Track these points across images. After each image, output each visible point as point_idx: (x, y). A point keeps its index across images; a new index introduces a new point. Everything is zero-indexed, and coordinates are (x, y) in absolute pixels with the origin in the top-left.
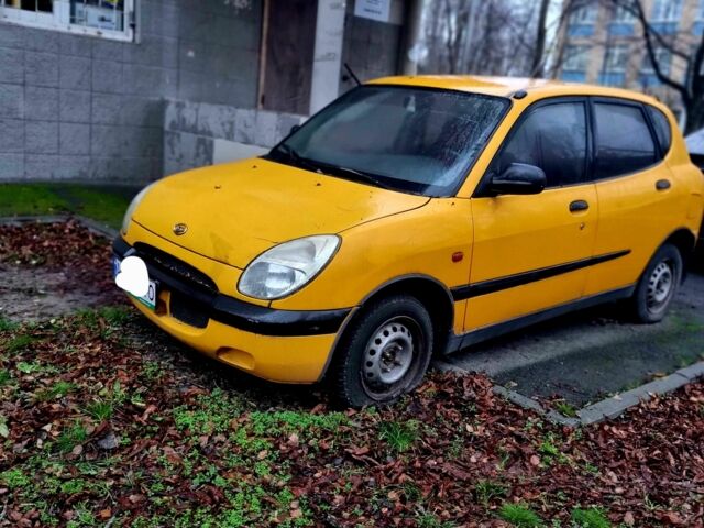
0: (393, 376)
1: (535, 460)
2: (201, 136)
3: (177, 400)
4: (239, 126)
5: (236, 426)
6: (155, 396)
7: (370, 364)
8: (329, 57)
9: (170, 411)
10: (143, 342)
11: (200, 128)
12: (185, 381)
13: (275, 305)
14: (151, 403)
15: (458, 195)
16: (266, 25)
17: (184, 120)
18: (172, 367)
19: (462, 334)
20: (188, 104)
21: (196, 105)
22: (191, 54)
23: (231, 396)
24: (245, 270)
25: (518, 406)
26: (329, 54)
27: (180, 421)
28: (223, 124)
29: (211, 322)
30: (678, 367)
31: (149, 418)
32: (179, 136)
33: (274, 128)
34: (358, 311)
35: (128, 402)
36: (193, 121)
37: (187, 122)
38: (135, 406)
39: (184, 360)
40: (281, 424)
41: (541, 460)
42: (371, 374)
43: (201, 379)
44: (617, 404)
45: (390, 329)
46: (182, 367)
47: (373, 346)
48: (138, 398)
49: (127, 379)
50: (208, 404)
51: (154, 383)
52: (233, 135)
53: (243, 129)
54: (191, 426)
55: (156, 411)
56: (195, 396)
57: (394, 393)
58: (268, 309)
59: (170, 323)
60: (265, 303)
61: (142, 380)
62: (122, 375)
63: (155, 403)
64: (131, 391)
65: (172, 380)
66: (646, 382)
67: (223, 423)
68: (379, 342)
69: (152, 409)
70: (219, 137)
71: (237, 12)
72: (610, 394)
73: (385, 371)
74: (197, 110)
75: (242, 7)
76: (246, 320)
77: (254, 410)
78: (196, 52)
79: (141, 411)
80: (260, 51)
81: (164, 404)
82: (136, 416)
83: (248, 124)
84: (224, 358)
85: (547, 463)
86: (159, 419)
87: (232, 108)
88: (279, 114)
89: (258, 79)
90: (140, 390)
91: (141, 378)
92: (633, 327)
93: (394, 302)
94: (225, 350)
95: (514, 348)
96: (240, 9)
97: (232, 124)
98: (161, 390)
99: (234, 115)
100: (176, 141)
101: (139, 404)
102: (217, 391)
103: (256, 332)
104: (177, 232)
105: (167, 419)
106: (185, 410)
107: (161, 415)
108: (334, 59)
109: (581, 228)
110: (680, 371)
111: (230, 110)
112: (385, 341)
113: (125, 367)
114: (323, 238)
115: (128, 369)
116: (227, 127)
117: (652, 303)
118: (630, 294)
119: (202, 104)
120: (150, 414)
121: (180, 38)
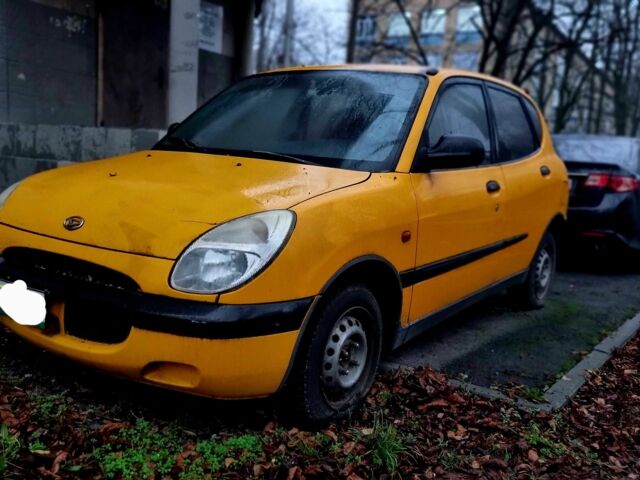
0: (350, 379)
1: (533, 455)
2: (41, 160)
3: (94, 440)
4: (86, 145)
5: (182, 463)
6: (60, 439)
7: (329, 366)
8: (186, 67)
9: (89, 456)
10: (22, 375)
11: (39, 151)
12: (92, 416)
13: (223, 299)
14: (58, 448)
15: (397, 170)
16: (101, 50)
17: (19, 143)
18: (70, 400)
19: (407, 325)
20: (22, 127)
21: (32, 127)
22: (22, 76)
23: (161, 428)
24: (177, 260)
25: (483, 398)
26: (186, 65)
27: (109, 467)
28: (67, 145)
29: (134, 332)
30: (594, 345)
31: (60, 469)
32: (13, 161)
33: (128, 144)
34: (320, 300)
35: (25, 452)
36: (30, 144)
37: (23, 146)
38: (36, 455)
39: (84, 391)
40: (238, 452)
41: (540, 454)
42: (330, 379)
43: (113, 410)
44: (569, 384)
45: (345, 323)
46: (83, 400)
47: (331, 344)
48: (38, 444)
49: (15, 422)
50: (136, 440)
51: (53, 422)
52: (80, 155)
53: (91, 148)
54: (126, 471)
55: (68, 459)
56: (116, 431)
57: (350, 400)
58: (216, 305)
59: (67, 343)
60: (212, 299)
61: (38, 420)
62: (8, 417)
63: (63, 448)
64: (25, 436)
65: (76, 416)
66: (578, 361)
67: (164, 461)
68: (336, 339)
69: (61, 456)
70: (64, 158)
71: (70, 36)
72: (559, 376)
73: (343, 373)
74: (34, 132)
75: (74, 30)
76: (189, 321)
77: (194, 440)
78: (27, 76)
79: (48, 462)
80: (97, 76)
81: (76, 447)
82: (42, 469)
83: (98, 142)
84: (152, 377)
85: (547, 457)
86: (76, 468)
87: (77, 127)
88: (133, 129)
89: (96, 105)
90: (36, 434)
91: (34, 418)
92: (529, 313)
93: (349, 290)
94: (155, 366)
95: (440, 341)
96: (73, 33)
97: (78, 144)
98: (65, 430)
99: (79, 135)
100: (9, 166)
101: (41, 452)
102: (142, 423)
103: (202, 336)
104: (70, 227)
105: (87, 467)
106: (107, 452)
107: (78, 463)
108: (191, 70)
109: (497, 209)
110: (596, 348)
111: (74, 130)
112: (343, 337)
113: (8, 407)
114: (275, 215)
115: (14, 408)
116: (72, 148)
117: (539, 289)
118: (523, 280)
119: (40, 126)
120: (62, 463)
121: (7, 59)
